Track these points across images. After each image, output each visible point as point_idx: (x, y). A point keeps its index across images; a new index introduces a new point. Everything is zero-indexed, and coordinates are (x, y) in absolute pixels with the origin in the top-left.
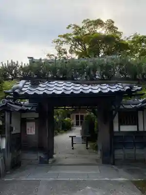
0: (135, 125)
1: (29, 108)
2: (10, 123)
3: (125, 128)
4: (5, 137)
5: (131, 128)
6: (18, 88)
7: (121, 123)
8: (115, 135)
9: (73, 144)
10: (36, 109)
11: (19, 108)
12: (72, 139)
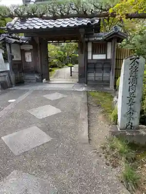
0: (104, 54)
1: (24, 41)
2: (11, 52)
3: (97, 57)
4: (8, 62)
5: (102, 57)
6: (10, 25)
7: (94, 52)
8: (89, 62)
9: (71, 72)
10: (29, 42)
11: (14, 40)
12: (71, 68)
